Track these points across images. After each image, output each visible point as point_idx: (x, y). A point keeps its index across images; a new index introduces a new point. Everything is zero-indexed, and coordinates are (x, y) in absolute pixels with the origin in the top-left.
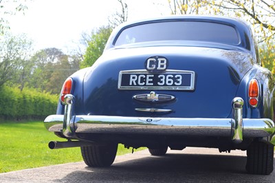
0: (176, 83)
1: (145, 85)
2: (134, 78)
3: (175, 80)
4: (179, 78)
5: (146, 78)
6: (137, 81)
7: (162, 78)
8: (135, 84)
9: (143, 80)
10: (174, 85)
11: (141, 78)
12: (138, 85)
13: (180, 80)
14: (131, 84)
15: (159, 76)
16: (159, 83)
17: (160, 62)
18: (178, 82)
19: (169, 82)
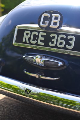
0: (67, 46)
1: (36, 44)
2: (27, 34)
3: (67, 41)
4: (71, 39)
5: (38, 36)
6: (29, 39)
7: (54, 37)
8: (28, 42)
9: (36, 38)
10: (65, 48)
11: (35, 35)
12: (30, 43)
13: (72, 42)
14: (24, 41)
15: (51, 36)
16: (50, 44)
17: (53, 18)
18: (70, 45)
19: (61, 44)
